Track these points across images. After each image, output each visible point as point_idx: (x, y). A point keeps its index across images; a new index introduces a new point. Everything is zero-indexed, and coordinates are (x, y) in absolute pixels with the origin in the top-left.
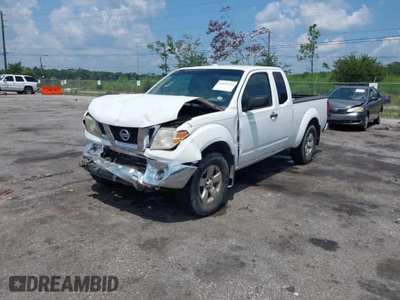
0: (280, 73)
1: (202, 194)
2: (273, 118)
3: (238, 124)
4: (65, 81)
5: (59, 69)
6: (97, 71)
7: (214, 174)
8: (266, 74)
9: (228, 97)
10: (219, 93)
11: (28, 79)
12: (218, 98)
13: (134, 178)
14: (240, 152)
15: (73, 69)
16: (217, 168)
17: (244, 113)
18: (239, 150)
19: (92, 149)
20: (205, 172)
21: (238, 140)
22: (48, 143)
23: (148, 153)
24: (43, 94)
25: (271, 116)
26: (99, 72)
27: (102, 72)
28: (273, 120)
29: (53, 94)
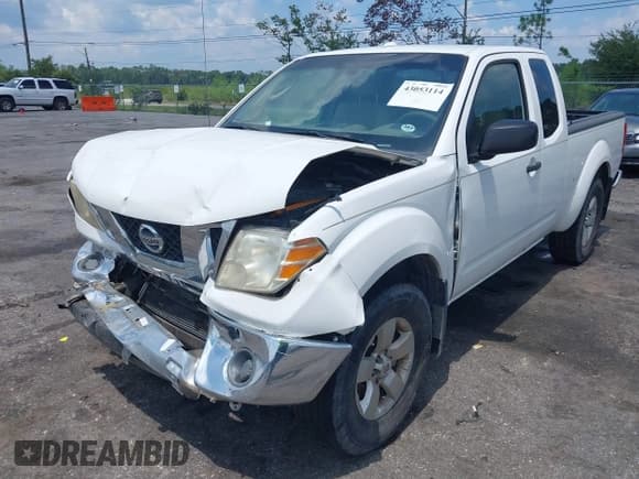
0: (542, 62)
1: (362, 398)
2: (532, 174)
3: (457, 198)
4: (121, 87)
5: (120, 68)
6: (179, 69)
7: (397, 336)
8: (516, 63)
9: (430, 125)
10: (405, 114)
11: (60, 85)
12: (403, 128)
13: (171, 366)
14: (461, 265)
15: (141, 67)
16: (404, 322)
17: (472, 168)
18: (455, 262)
19: (92, 257)
20: (371, 343)
21: (456, 236)
22: (52, 212)
23: (212, 295)
24: (84, 109)
25: (529, 169)
26: (182, 72)
27: (187, 72)
28: (532, 179)
29: (101, 109)
